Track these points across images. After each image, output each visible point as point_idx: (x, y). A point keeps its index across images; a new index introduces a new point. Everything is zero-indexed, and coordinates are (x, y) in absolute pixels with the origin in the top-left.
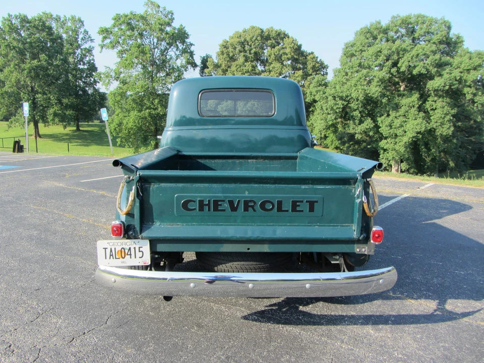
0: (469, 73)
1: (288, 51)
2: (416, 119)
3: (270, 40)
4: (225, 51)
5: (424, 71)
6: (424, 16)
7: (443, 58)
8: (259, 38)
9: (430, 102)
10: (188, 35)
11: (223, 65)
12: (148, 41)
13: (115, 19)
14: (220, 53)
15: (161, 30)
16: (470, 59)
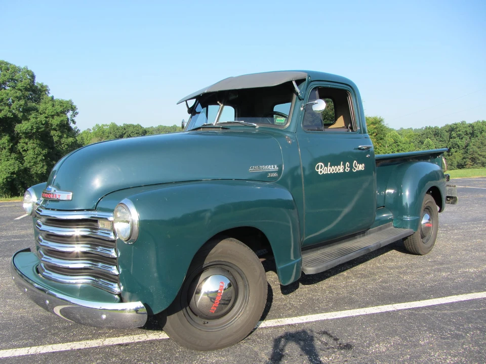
0: (53, 118)
2: (8, 160)
5: (10, 115)
6: (7, 64)
7: (29, 104)
9: (22, 144)
16: (53, 106)
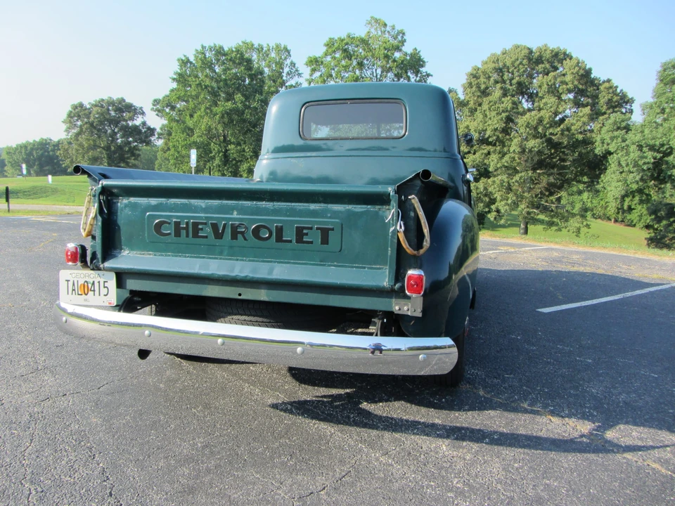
1: (568, 78)
3: (543, 63)
4: (474, 82)
8: (525, 62)
10: (424, 62)
11: (472, 102)
12: (369, 72)
13: (328, 45)
14: (467, 86)
15: (387, 57)
